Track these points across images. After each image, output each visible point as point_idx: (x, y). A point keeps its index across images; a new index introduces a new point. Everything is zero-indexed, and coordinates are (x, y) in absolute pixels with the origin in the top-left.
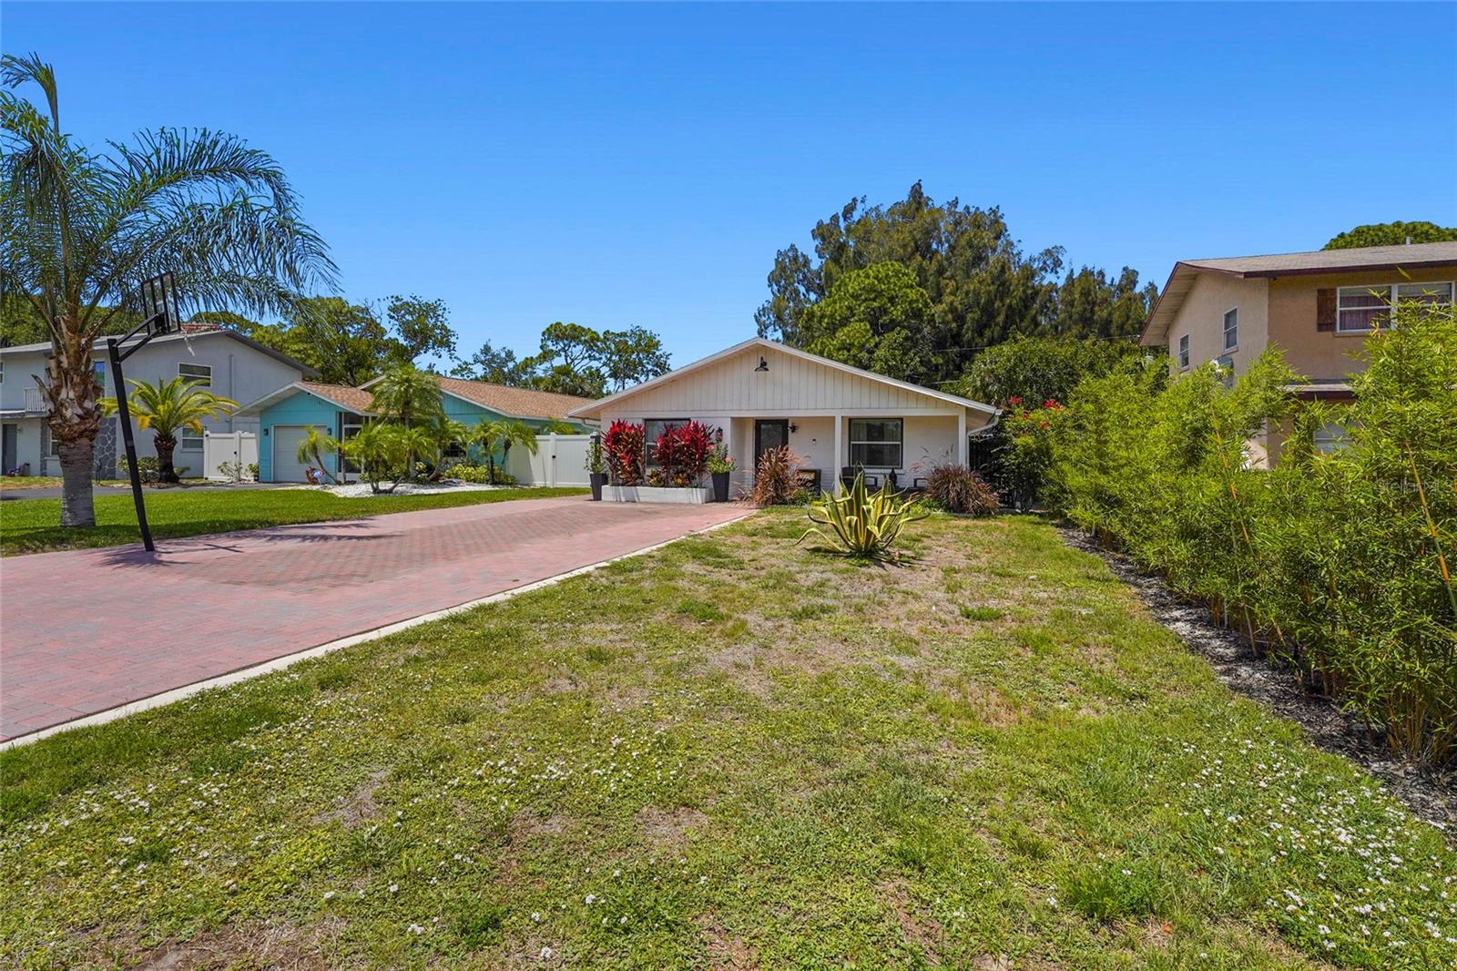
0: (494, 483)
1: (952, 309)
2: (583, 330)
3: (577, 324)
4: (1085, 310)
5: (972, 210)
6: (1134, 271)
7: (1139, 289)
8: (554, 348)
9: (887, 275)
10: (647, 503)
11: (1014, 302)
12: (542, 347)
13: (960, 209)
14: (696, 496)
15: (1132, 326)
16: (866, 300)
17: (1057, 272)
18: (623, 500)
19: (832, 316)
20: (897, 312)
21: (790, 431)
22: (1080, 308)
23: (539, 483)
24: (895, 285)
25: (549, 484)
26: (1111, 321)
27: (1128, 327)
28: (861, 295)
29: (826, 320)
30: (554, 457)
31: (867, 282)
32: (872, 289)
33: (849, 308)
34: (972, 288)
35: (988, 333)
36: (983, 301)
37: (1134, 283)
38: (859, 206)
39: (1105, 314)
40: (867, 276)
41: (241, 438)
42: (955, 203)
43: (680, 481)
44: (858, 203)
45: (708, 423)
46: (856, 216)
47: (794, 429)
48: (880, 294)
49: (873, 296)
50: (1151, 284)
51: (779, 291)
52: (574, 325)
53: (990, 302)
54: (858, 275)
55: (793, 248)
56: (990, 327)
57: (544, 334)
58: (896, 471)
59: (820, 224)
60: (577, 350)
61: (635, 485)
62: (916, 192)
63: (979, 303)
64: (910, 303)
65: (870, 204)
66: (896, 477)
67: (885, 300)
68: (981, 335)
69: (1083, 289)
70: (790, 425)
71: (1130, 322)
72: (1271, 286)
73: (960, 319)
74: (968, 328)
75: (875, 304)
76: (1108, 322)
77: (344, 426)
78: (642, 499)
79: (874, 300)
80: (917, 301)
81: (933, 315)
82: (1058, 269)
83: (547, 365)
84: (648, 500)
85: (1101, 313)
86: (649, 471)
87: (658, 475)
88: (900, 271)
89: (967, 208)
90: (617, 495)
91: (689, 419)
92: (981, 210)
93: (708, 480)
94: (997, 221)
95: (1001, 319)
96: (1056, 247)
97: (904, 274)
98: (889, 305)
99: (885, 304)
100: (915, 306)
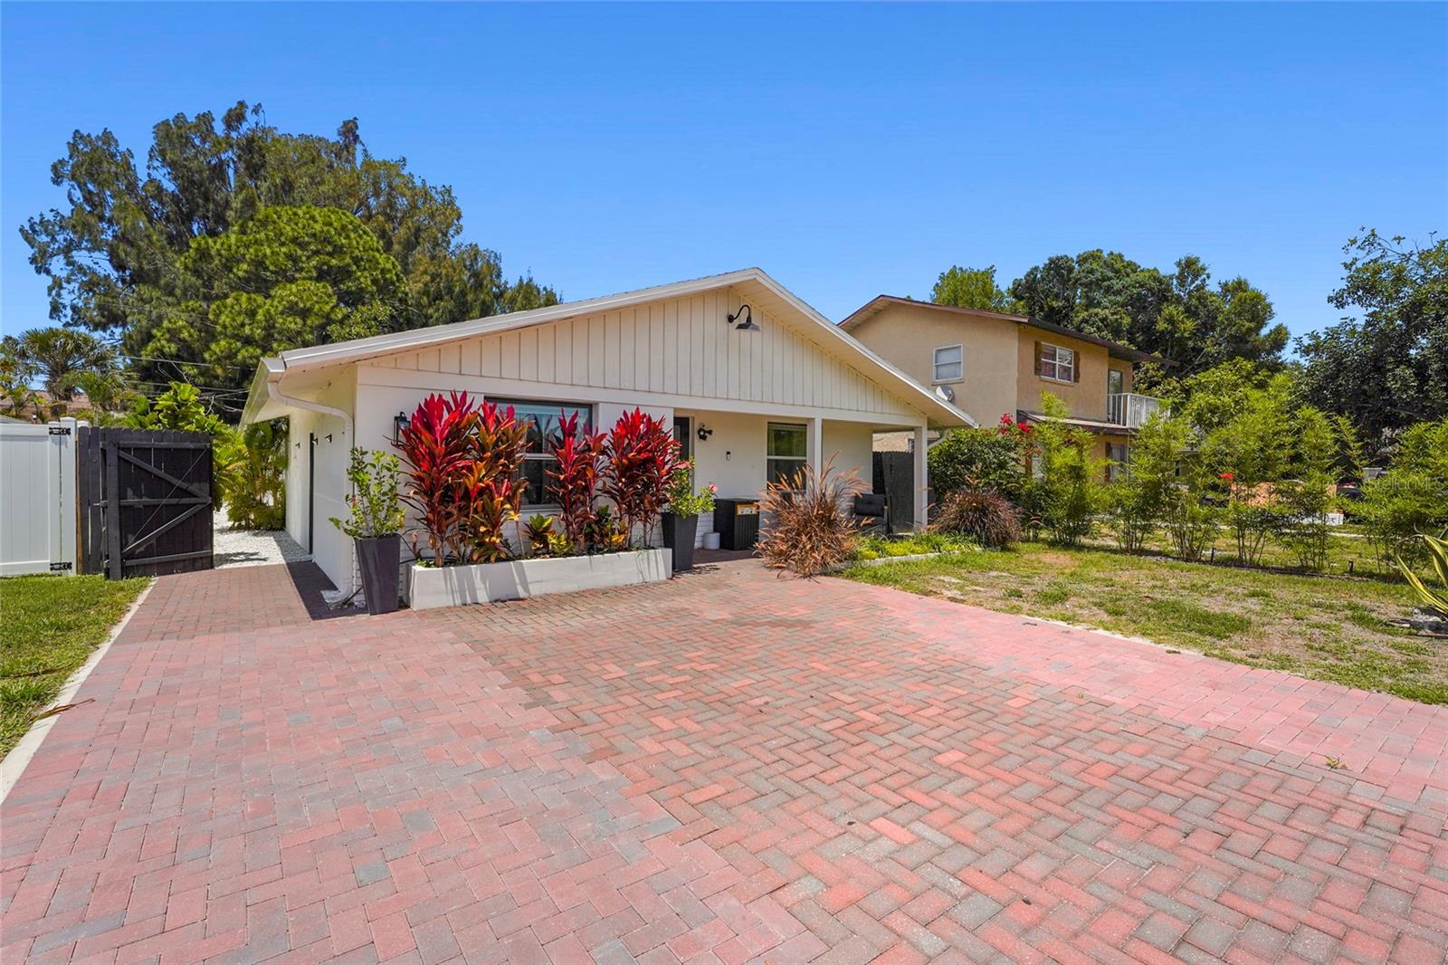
5: (419, 181)
9: (343, 227)
16: (316, 253)
18: (483, 597)
19: (257, 263)
24: (357, 243)
28: (309, 243)
32: (325, 240)
33: (289, 257)
38: (250, 116)
44: (248, 112)
46: (245, 129)
48: (338, 249)
49: (329, 249)
55: (107, 135)
59: (177, 119)
64: (383, 271)
65: (267, 119)
67: (348, 260)
72: (1020, 332)
75: (334, 262)
78: (535, 590)
79: (330, 255)
80: (389, 271)
81: (405, 294)
86: (518, 523)
89: (414, 176)
92: (430, 184)
94: (452, 202)
96: (492, 251)
98: (354, 268)
99: (349, 265)
100: (388, 276)
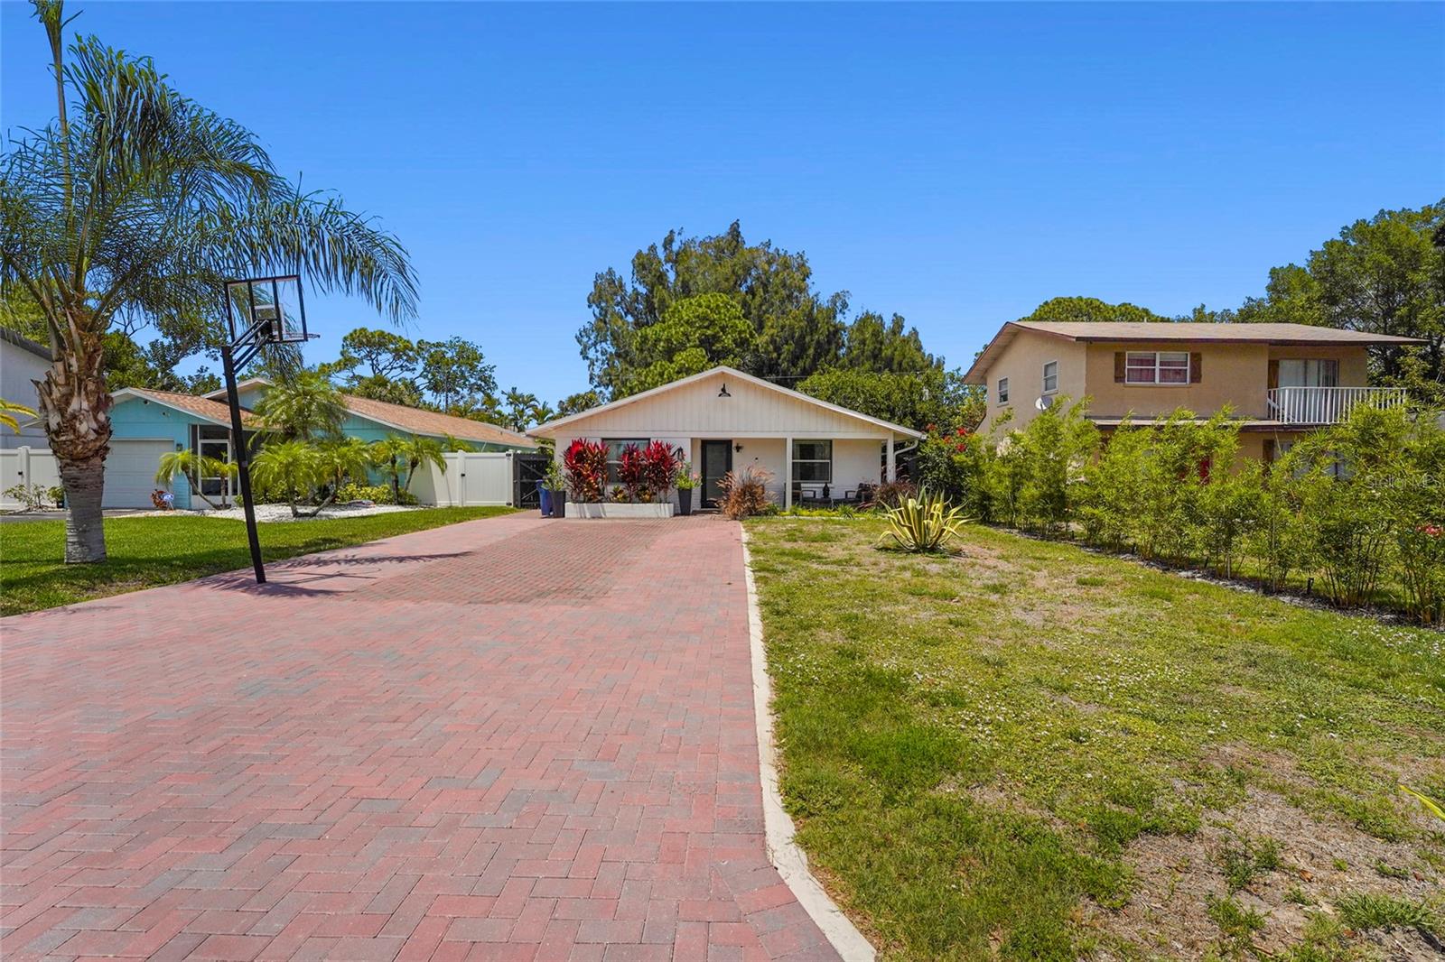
0: (401, 504)
1: (773, 341)
2: (395, 338)
3: (386, 332)
4: (875, 348)
5: (781, 252)
6: (901, 317)
7: (905, 332)
8: (356, 355)
9: (718, 306)
10: (613, 518)
11: (822, 338)
12: (342, 354)
13: (771, 250)
14: (665, 510)
15: (908, 363)
16: (699, 328)
17: (844, 313)
18: (588, 515)
19: (668, 340)
20: (728, 341)
21: (734, 451)
22: (871, 347)
23: (442, 503)
24: (725, 315)
25: (457, 503)
26: (893, 359)
27: (904, 365)
28: (695, 322)
29: (662, 344)
30: (463, 475)
31: (700, 310)
32: (705, 318)
33: (684, 334)
34: (788, 322)
35: (801, 363)
36: (797, 335)
37: (902, 327)
38: (677, 238)
39: (889, 352)
40: (700, 306)
41: (29, 455)
42: (768, 244)
43: (647, 497)
44: (676, 235)
45: (670, 442)
46: (675, 247)
47: (738, 448)
48: (712, 323)
49: (706, 324)
50: (913, 328)
51: (600, 314)
52: (383, 332)
53: (802, 337)
54: (691, 303)
55: (610, 272)
56: (802, 358)
57: (345, 339)
58: (829, 485)
59: (639, 254)
60: (385, 358)
61: (600, 501)
62: (735, 231)
63: (793, 338)
64: (740, 332)
65: (687, 236)
66: (828, 490)
67: (717, 329)
68: (794, 365)
69: (874, 330)
70: (734, 445)
71: (906, 360)
72: (1088, 348)
73: (778, 349)
74: (785, 359)
75: (709, 332)
76: (892, 359)
77: (200, 442)
78: (608, 515)
79: (707, 328)
80: (745, 331)
81: (758, 345)
82: (845, 310)
83: (346, 374)
84: (613, 515)
85: (887, 352)
86: (610, 489)
87: (621, 492)
88: (728, 303)
89: (777, 250)
90: (581, 511)
91: (649, 439)
92: (789, 254)
93: (673, 493)
94: (803, 265)
95: (811, 351)
96: (843, 291)
97: (732, 306)
98: (721, 333)
99: (718, 332)
100: (743, 335)
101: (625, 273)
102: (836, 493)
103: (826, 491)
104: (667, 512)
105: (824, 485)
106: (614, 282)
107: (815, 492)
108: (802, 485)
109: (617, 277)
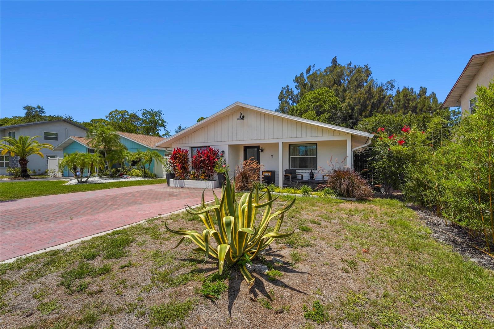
0: (145, 177)
1: (349, 105)
4: (405, 103)
5: (357, 67)
6: (425, 88)
7: (428, 94)
9: (323, 93)
11: (375, 101)
13: (352, 66)
15: (426, 109)
16: (314, 102)
17: (392, 90)
18: (179, 186)
19: (301, 109)
20: (326, 107)
21: (260, 151)
22: (403, 102)
24: (326, 96)
26: (417, 107)
27: (424, 109)
28: (312, 101)
29: (299, 111)
31: (314, 95)
32: (315, 98)
33: (307, 106)
34: (357, 96)
35: (364, 114)
36: (362, 101)
37: (425, 93)
38: (312, 69)
39: (414, 104)
40: (315, 93)
42: (350, 64)
43: (203, 177)
44: (312, 67)
45: (218, 148)
46: (311, 72)
48: (319, 100)
49: (317, 100)
50: (433, 93)
51: (281, 103)
53: (365, 101)
54: (311, 93)
55: (287, 86)
56: (365, 111)
58: (313, 171)
59: (296, 77)
61: (183, 179)
62: (335, 61)
63: (360, 102)
64: (332, 103)
65: (317, 68)
66: (313, 175)
67: (322, 102)
68: (361, 115)
69: (404, 94)
70: (261, 148)
71: (425, 107)
73: (353, 109)
74: (356, 113)
75: (318, 104)
76: (416, 107)
78: (186, 186)
79: (317, 102)
80: (335, 102)
81: (341, 107)
82: (393, 89)
84: (189, 186)
86: (192, 172)
87: (195, 174)
88: (328, 91)
89: (355, 66)
90: (176, 184)
91: (209, 146)
92: (361, 66)
93: (216, 176)
94: (367, 70)
95: (369, 108)
96: (392, 80)
97: (329, 92)
98: (323, 104)
99: (322, 103)
100: (334, 104)
101: (293, 86)
102: (318, 177)
103: (312, 175)
104: (211, 185)
105: (310, 171)
106: (289, 90)
107: (302, 176)
108: (297, 171)
109: (290, 88)
